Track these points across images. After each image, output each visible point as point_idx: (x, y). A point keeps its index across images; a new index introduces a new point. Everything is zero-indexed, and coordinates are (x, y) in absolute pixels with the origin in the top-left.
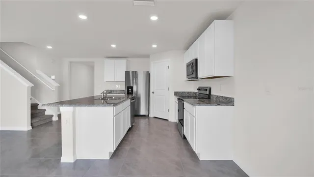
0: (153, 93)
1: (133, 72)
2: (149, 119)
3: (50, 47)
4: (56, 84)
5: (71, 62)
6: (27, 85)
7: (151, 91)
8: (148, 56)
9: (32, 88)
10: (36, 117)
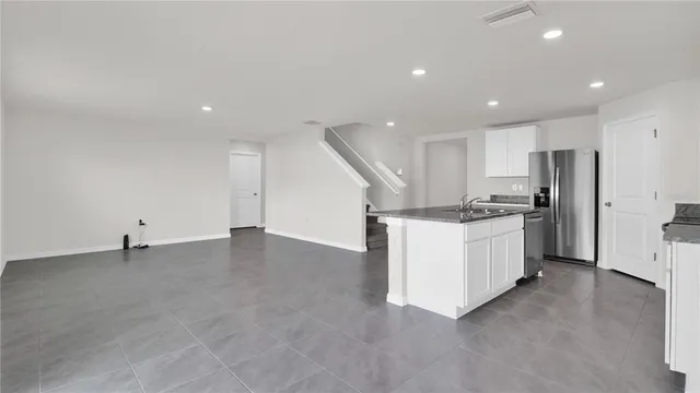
0: (609, 205)
1: (556, 153)
2: (596, 273)
3: (391, 124)
4: (401, 184)
5: (427, 145)
6: (361, 185)
7: (603, 199)
8: (593, 110)
9: (368, 189)
10: (374, 234)
